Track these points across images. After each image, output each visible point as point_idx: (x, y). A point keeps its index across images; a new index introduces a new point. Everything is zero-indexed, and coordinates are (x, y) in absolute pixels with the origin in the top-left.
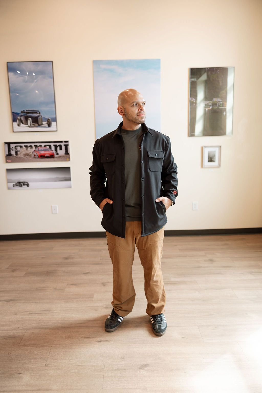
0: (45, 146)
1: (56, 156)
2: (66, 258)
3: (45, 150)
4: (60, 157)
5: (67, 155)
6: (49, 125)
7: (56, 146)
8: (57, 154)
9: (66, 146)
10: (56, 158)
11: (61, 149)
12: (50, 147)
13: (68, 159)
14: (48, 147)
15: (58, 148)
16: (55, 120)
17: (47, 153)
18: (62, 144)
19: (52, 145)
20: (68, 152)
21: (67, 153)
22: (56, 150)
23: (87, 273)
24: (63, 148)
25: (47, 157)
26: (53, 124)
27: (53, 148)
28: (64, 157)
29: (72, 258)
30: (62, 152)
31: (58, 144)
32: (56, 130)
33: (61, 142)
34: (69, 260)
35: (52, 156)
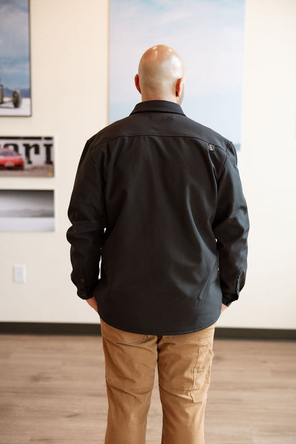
0: (6, 146)
1: (27, 166)
2: (35, 379)
3: (5, 154)
4: (35, 168)
5: (50, 166)
6: (16, 104)
7: (27, 147)
8: (30, 162)
9: (49, 148)
10: (28, 170)
11: (37, 152)
12: (16, 147)
13: (50, 174)
14: (11, 148)
15: (32, 151)
16: (28, 94)
17: (10, 160)
18: (41, 143)
19: (20, 143)
20: (52, 159)
21: (49, 161)
22: (27, 154)
23: (75, 415)
24: (43, 150)
25: (10, 168)
26: (25, 102)
27: (22, 150)
28: (42, 168)
29: (48, 379)
30: (38, 159)
31: (32, 143)
32: (28, 113)
33: (39, 138)
34: (41, 383)
35: (18, 167)
